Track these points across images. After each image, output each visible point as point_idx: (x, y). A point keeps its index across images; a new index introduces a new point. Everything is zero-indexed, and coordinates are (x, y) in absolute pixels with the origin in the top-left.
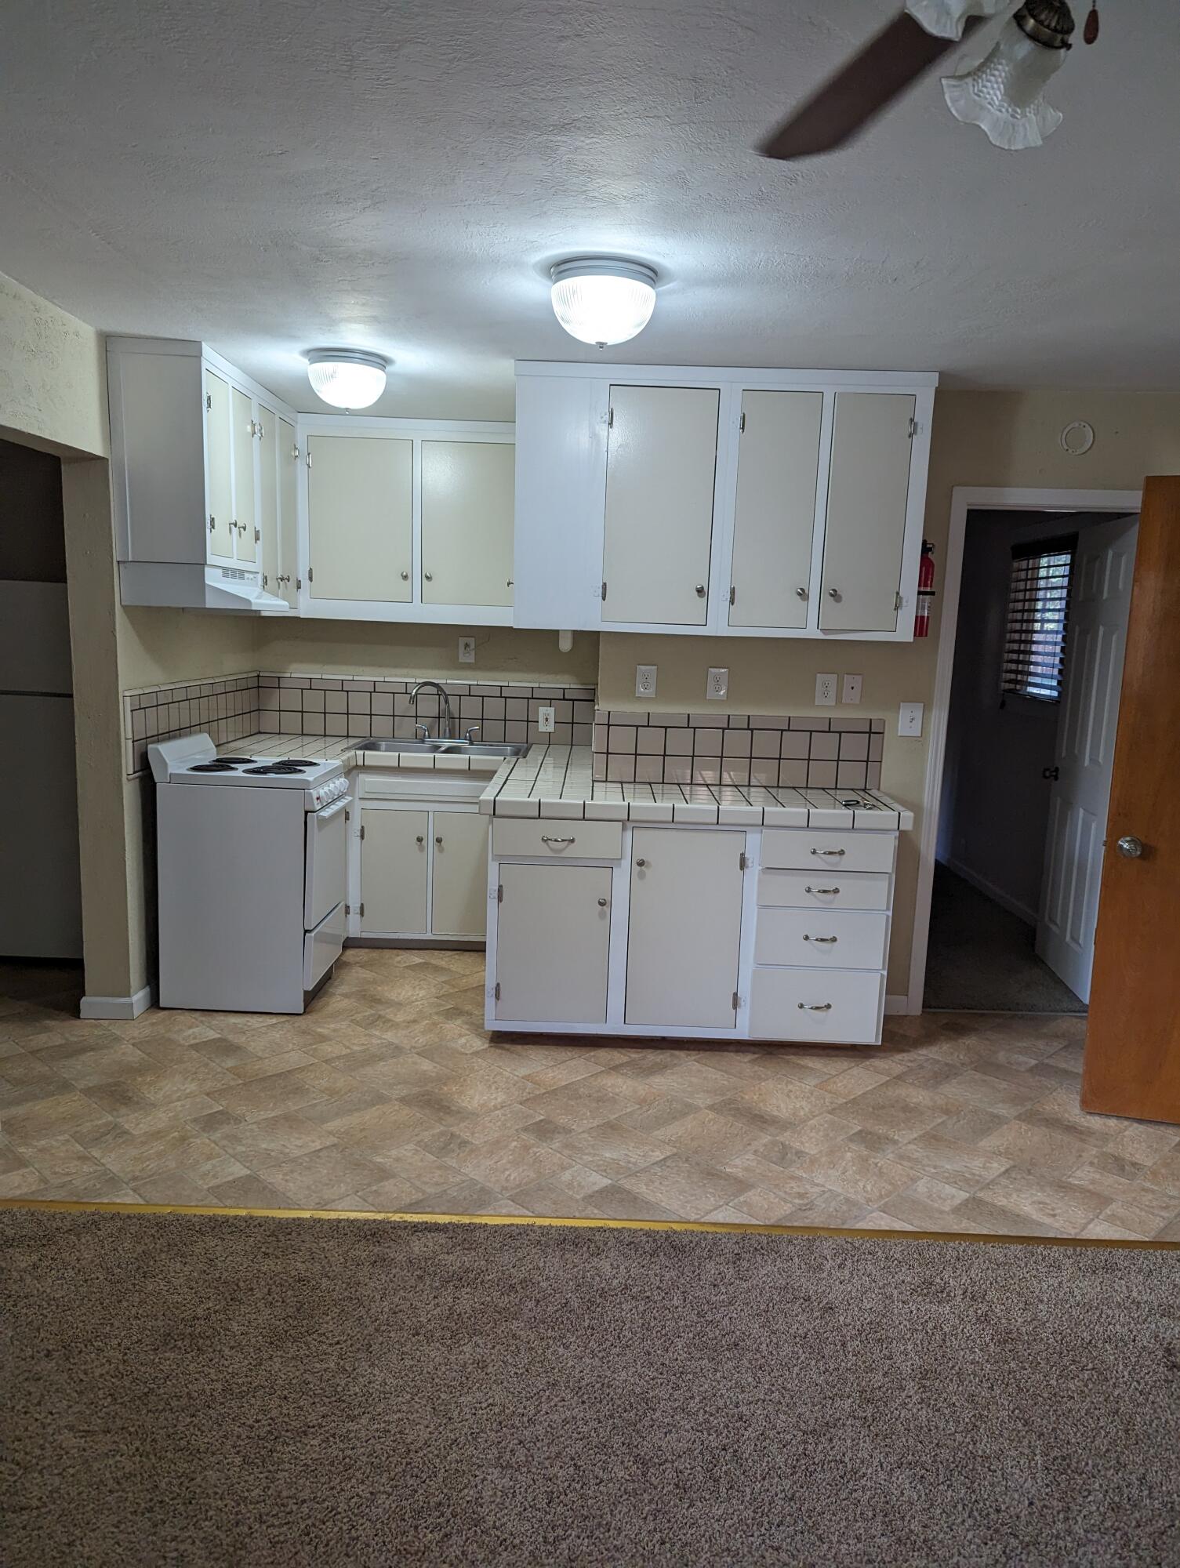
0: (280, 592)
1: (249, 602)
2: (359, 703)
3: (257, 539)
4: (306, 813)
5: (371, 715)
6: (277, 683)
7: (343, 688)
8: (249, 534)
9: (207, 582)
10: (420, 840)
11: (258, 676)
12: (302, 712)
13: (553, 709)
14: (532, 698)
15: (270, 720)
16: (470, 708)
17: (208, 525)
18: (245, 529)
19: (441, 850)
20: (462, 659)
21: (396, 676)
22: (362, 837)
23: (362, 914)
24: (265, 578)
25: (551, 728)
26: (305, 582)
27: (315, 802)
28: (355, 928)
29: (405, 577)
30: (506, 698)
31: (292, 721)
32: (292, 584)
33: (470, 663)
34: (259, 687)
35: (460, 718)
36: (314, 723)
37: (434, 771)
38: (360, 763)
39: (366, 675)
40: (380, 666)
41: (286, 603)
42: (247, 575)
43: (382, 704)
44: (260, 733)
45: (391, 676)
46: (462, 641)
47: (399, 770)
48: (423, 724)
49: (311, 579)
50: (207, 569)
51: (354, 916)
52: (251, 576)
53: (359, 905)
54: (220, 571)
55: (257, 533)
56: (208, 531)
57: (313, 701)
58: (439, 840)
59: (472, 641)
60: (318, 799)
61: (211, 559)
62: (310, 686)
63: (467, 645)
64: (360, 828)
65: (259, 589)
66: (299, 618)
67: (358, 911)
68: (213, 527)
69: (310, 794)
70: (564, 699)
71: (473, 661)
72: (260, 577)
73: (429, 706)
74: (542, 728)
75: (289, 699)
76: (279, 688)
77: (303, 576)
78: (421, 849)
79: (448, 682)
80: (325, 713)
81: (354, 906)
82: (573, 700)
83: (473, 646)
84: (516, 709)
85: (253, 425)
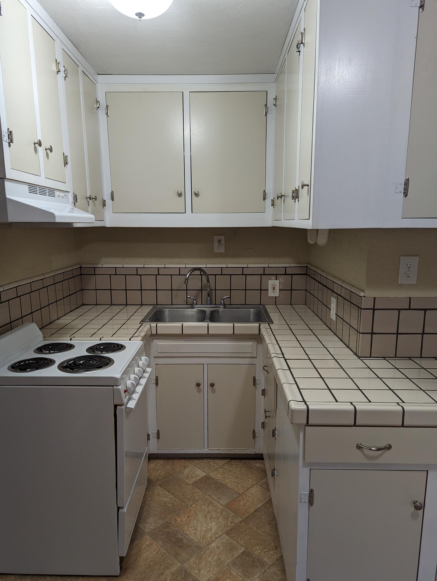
0: (90, 208)
1: (52, 215)
2: (149, 283)
3: (66, 163)
4: (116, 406)
5: (157, 290)
6: (94, 272)
7: (137, 273)
8: (56, 157)
9: (8, 196)
10: (198, 385)
11: (81, 267)
12: (111, 290)
13: (278, 281)
14: (264, 274)
15: (90, 296)
16: (222, 282)
17: (5, 138)
18: (51, 150)
19: (213, 391)
20: (216, 250)
21: (172, 263)
22: (157, 384)
23: (158, 438)
24: (75, 198)
25: (277, 294)
26: (109, 202)
27: (123, 394)
28: (154, 447)
29: (180, 195)
30: (246, 275)
31: (104, 296)
32: (99, 203)
33: (221, 253)
34: (81, 274)
35: (215, 290)
36: (119, 297)
37: (208, 336)
38: (154, 332)
39: (153, 264)
40: (162, 257)
41: (93, 216)
42: (57, 193)
43: (164, 283)
44: (83, 305)
45: (169, 264)
46: (216, 238)
47: (182, 336)
48: (191, 295)
49: (113, 199)
50: (7, 184)
51: (153, 440)
52: (62, 194)
53: (156, 432)
54: (26, 187)
55: (65, 158)
56: (5, 145)
57: (118, 282)
58: (212, 385)
59: (222, 238)
60: (125, 391)
61: (10, 173)
62: (116, 272)
63: (219, 241)
64: (155, 378)
65: (70, 206)
66: (106, 227)
67: (156, 435)
68: (11, 141)
69: (119, 390)
70: (286, 274)
71: (224, 252)
72: (70, 197)
73: (195, 283)
74: (271, 294)
75: (102, 282)
76: (95, 274)
77: (107, 197)
78: (199, 391)
79: (208, 266)
80: (126, 290)
81: (153, 432)
82: (292, 275)
83: (223, 242)
84: (253, 282)
85: (58, 64)
